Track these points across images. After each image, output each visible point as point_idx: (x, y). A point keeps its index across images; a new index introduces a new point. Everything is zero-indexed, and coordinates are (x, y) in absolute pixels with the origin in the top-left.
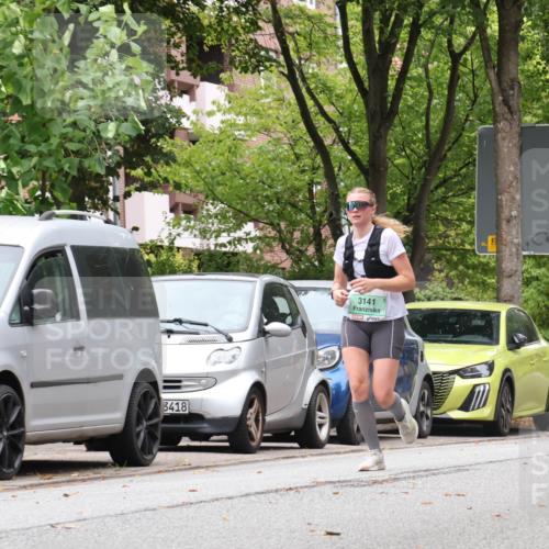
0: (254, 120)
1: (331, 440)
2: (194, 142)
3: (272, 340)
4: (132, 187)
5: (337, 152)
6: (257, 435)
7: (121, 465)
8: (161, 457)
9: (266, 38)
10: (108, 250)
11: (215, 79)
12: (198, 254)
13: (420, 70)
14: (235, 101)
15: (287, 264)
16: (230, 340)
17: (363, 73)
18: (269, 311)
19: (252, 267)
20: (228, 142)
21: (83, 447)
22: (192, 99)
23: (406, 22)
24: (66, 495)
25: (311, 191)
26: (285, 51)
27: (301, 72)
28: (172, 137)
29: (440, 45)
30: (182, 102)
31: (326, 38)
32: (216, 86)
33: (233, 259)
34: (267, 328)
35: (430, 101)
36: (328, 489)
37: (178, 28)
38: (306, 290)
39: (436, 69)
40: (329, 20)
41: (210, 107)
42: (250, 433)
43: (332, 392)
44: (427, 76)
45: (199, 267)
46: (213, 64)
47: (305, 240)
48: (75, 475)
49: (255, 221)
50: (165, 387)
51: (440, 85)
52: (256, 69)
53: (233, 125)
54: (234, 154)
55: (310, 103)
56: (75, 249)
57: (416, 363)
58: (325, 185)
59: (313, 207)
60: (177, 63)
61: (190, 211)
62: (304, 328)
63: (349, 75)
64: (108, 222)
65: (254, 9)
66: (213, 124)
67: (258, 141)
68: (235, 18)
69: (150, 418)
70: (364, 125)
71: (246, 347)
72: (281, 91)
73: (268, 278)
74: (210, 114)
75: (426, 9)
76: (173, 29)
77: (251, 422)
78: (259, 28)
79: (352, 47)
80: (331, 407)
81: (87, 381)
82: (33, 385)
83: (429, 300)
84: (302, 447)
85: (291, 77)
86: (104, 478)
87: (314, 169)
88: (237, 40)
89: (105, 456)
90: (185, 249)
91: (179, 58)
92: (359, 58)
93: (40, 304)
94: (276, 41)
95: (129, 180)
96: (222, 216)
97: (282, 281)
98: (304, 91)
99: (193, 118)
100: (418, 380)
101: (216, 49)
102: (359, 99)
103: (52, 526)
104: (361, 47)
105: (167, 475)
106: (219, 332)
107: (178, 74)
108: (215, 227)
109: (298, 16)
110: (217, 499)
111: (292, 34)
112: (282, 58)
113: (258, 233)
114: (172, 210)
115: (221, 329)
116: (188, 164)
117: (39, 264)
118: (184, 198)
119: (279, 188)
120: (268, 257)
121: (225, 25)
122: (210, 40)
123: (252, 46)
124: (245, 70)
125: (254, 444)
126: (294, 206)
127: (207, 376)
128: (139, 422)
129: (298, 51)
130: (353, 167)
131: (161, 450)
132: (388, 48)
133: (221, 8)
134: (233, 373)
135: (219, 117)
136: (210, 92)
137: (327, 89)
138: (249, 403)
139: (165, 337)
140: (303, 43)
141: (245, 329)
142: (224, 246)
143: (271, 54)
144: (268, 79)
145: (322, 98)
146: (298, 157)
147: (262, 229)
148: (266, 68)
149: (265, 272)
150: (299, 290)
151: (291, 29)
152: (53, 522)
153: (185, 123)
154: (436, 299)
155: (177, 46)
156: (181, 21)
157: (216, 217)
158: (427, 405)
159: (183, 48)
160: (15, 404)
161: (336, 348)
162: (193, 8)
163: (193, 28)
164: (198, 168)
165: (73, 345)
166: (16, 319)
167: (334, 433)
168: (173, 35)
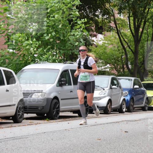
0: (109, 42)
1: (126, 111)
2: (97, 47)
3: (113, 90)
5: (128, 49)
6: (110, 110)
7: (80, 117)
8: (89, 115)
9: (112, 24)
11: (101, 33)
13: (146, 31)
14: (106, 38)
15: (116, 73)
16: (104, 90)
17: (133, 32)
18: (112, 83)
19: (109, 74)
20: (104, 47)
21: (72, 113)
22: (96, 38)
23: (143, 21)
24: (69, 123)
25: (122, 57)
26: (116, 27)
27: (120, 32)
28: (92, 46)
29: (150, 26)
30: (94, 39)
31: (125, 24)
32: (101, 35)
33: (105, 72)
34: (112, 87)
35: (148, 38)
36: (125, 122)
37: (93, 22)
38: (121, 79)
39: (149, 31)
40: (126, 21)
41: (100, 39)
42: (108, 110)
43: (126, 101)
44: (147, 33)
46: (101, 30)
47: (120, 68)
48: (70, 119)
49: (110, 64)
51: (150, 34)
52: (110, 31)
53: (105, 43)
54: (105, 50)
55: (122, 38)
56: (71, 70)
57: (145, 95)
58: (125, 56)
59: (122, 61)
60: (93, 30)
62: (120, 87)
63: (130, 32)
65: (110, 18)
66: (101, 43)
67: (110, 46)
68: (106, 20)
69: (87, 107)
70: (134, 43)
71: (107, 91)
72: (116, 36)
73: (112, 76)
74: (100, 41)
75: (147, 18)
76: (92, 23)
77: (108, 108)
78: (111, 22)
79: (131, 27)
80: (126, 104)
81: (73, 98)
82: (62, 99)
83: (147, 81)
84: (120, 113)
85: (118, 33)
86: (77, 119)
87: (123, 53)
88: (106, 25)
89: (77, 115)
91: (93, 29)
92: (133, 29)
93: (63, 82)
94: (114, 25)
96: (102, 63)
97: (115, 77)
98: (120, 36)
99: (96, 42)
100: (145, 98)
101: (101, 27)
102: (133, 37)
104: (133, 26)
105: (90, 119)
106: (102, 88)
107: (93, 33)
108: (101, 65)
109: (119, 20)
110: (101, 124)
111: (118, 24)
112: (116, 29)
113: (110, 67)
115: (102, 87)
116: (95, 52)
117: (63, 73)
119: (115, 57)
120: (112, 72)
121: (104, 22)
122: (100, 25)
123: (109, 26)
124: (108, 31)
125: (109, 112)
126: (118, 61)
127: (99, 97)
129: (119, 27)
130: (131, 52)
131: (89, 113)
132: (139, 27)
133: (103, 18)
134: (105, 97)
135: (102, 42)
136: (100, 36)
137: (126, 35)
138: (108, 103)
140: (120, 26)
141: (107, 87)
142: (103, 69)
143: (113, 28)
144: (113, 33)
145: (124, 37)
146: (119, 50)
147: (111, 66)
148: (112, 31)
149: (112, 75)
150: (119, 79)
151: (118, 23)
152: (66, 129)
153: (94, 43)
154: (149, 81)
155: (93, 26)
156: (94, 21)
157: (101, 63)
158: (147, 104)
159: (94, 27)
160: (58, 103)
161: (127, 92)
162: (97, 18)
163: (96, 23)
164: (97, 53)
165: (70, 91)
166: (58, 85)
167: (126, 110)
168: (92, 24)
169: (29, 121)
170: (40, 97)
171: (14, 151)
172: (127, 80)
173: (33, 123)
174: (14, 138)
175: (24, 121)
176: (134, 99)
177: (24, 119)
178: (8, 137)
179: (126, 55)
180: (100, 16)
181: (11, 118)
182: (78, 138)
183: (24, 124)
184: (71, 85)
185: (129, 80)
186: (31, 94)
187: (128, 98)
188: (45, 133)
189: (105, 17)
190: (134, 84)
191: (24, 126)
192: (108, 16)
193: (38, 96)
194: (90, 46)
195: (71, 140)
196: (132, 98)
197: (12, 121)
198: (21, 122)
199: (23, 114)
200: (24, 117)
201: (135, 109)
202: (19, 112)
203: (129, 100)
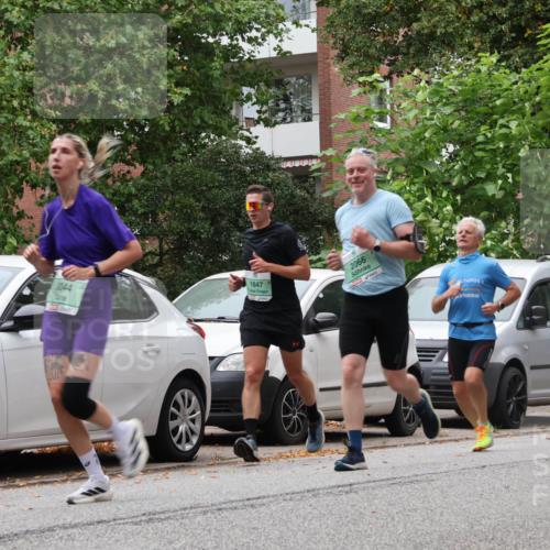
82: (533, 368)
93: (536, 315)
117: (538, 288)
160: (520, 380)
166: (521, 325)
171: (393, 519)
173: (447, 436)
174: (392, 482)
177: (419, 426)
178: (377, 478)
181: (383, 421)
186: (440, 351)
188: (484, 467)
191: (420, 447)
197: (385, 430)
198: (410, 433)
202: (405, 405)
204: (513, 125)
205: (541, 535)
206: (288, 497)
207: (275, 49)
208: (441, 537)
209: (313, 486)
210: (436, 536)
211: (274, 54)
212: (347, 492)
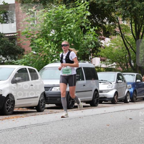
0: (115, 44)
1: (130, 102)
2: (105, 48)
3: (119, 83)
4: (94, 56)
5: (130, 49)
7: (92, 106)
8: (99, 105)
9: (117, 29)
10: (89, 68)
11: (108, 37)
12: (105, 68)
14: (112, 41)
15: (121, 70)
16: (111, 84)
17: (135, 35)
18: (118, 78)
19: (115, 70)
20: (110, 48)
21: (85, 103)
22: (104, 41)
23: (143, 26)
24: (82, 112)
25: (126, 57)
26: (121, 32)
27: (124, 35)
28: (101, 47)
30: (102, 41)
31: (128, 29)
32: (108, 38)
33: (112, 69)
34: (118, 81)
36: (130, 111)
37: (102, 28)
38: (125, 74)
40: (129, 26)
41: (107, 42)
42: (115, 101)
43: (130, 93)
45: (106, 71)
46: (108, 35)
47: (125, 65)
48: (84, 108)
49: (116, 62)
50: (100, 92)
52: (115, 35)
53: (111, 45)
54: (112, 50)
55: (125, 41)
56: (83, 68)
58: (128, 56)
59: (126, 59)
60: (101, 35)
61: (104, 60)
62: (125, 81)
63: (132, 36)
64: (89, 63)
65: (115, 25)
66: (108, 45)
67: (116, 48)
68: (112, 26)
69: (97, 98)
71: (114, 85)
72: (120, 39)
73: (118, 72)
74: (107, 43)
77: (115, 98)
79: (133, 31)
80: (130, 96)
81: (86, 91)
82: (76, 92)
84: (125, 103)
85: (122, 37)
86: (89, 109)
87: (126, 53)
88: (112, 30)
89: (89, 105)
90: (103, 67)
91: (102, 34)
92: (134, 33)
93: (77, 77)
94: (119, 30)
95: (93, 55)
96: (110, 61)
97: (121, 73)
98: (124, 39)
99: (104, 44)
102: (134, 40)
103: (80, 117)
104: (135, 31)
105: (100, 108)
106: (109, 82)
108: (108, 63)
109: (123, 26)
110: (109, 113)
113: (116, 64)
114: (101, 60)
115: (110, 81)
116: (103, 52)
118: (103, 58)
119: (120, 56)
120: (118, 69)
121: (110, 28)
122: (107, 30)
123: (115, 31)
124: (113, 35)
125: (116, 102)
126: (123, 59)
127: (107, 90)
128: (95, 99)
129: (123, 32)
130: (133, 52)
131: (99, 104)
132: (139, 31)
133: (109, 25)
134: (112, 90)
135: (109, 44)
137: (129, 38)
138: (115, 95)
139: (99, 83)
140: (124, 30)
141: (114, 82)
142: (110, 66)
143: (118, 32)
144: (117, 37)
145: (127, 40)
146: (123, 51)
147: (117, 64)
148: (117, 35)
149: (117, 71)
150: (124, 75)
151: (122, 28)
153: (103, 45)
155: (101, 31)
157: (108, 61)
159: (103, 32)
161: (130, 85)
162: (104, 25)
163: (104, 28)
164: (105, 53)
165: (83, 85)
167: (130, 100)
168: (101, 30)
169: (50, 110)
170: (59, 90)
171: (37, 135)
172: (131, 76)
173: (53, 112)
174: (37, 125)
175: (45, 110)
176: (137, 91)
177: (45, 109)
178: (33, 124)
179: (129, 54)
180: (107, 23)
181: (35, 108)
182: (91, 124)
183: (46, 113)
184: (84, 80)
185: (132, 75)
186: (51, 88)
187: (132, 90)
188: (63, 120)
189: (111, 24)
190: (137, 79)
191: (46, 115)
192: (113, 23)
193: (57, 90)
194: (99, 48)
195: (85, 126)
196: (135, 91)
197: (36, 110)
198: (43, 111)
199: (44, 105)
200: (46, 107)
201: (138, 99)
202: (41, 103)
203: (132, 92)
204: (72, 26)
205: (78, 138)
206: (8, 130)
207: (3, 2)
208: (50, 140)
209: (15, 127)
210: (49, 140)
211: (2, 4)
212: (24, 128)
